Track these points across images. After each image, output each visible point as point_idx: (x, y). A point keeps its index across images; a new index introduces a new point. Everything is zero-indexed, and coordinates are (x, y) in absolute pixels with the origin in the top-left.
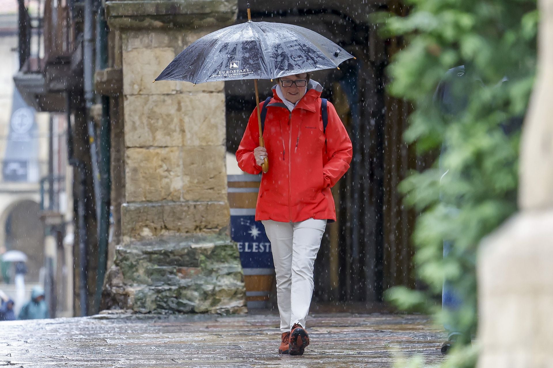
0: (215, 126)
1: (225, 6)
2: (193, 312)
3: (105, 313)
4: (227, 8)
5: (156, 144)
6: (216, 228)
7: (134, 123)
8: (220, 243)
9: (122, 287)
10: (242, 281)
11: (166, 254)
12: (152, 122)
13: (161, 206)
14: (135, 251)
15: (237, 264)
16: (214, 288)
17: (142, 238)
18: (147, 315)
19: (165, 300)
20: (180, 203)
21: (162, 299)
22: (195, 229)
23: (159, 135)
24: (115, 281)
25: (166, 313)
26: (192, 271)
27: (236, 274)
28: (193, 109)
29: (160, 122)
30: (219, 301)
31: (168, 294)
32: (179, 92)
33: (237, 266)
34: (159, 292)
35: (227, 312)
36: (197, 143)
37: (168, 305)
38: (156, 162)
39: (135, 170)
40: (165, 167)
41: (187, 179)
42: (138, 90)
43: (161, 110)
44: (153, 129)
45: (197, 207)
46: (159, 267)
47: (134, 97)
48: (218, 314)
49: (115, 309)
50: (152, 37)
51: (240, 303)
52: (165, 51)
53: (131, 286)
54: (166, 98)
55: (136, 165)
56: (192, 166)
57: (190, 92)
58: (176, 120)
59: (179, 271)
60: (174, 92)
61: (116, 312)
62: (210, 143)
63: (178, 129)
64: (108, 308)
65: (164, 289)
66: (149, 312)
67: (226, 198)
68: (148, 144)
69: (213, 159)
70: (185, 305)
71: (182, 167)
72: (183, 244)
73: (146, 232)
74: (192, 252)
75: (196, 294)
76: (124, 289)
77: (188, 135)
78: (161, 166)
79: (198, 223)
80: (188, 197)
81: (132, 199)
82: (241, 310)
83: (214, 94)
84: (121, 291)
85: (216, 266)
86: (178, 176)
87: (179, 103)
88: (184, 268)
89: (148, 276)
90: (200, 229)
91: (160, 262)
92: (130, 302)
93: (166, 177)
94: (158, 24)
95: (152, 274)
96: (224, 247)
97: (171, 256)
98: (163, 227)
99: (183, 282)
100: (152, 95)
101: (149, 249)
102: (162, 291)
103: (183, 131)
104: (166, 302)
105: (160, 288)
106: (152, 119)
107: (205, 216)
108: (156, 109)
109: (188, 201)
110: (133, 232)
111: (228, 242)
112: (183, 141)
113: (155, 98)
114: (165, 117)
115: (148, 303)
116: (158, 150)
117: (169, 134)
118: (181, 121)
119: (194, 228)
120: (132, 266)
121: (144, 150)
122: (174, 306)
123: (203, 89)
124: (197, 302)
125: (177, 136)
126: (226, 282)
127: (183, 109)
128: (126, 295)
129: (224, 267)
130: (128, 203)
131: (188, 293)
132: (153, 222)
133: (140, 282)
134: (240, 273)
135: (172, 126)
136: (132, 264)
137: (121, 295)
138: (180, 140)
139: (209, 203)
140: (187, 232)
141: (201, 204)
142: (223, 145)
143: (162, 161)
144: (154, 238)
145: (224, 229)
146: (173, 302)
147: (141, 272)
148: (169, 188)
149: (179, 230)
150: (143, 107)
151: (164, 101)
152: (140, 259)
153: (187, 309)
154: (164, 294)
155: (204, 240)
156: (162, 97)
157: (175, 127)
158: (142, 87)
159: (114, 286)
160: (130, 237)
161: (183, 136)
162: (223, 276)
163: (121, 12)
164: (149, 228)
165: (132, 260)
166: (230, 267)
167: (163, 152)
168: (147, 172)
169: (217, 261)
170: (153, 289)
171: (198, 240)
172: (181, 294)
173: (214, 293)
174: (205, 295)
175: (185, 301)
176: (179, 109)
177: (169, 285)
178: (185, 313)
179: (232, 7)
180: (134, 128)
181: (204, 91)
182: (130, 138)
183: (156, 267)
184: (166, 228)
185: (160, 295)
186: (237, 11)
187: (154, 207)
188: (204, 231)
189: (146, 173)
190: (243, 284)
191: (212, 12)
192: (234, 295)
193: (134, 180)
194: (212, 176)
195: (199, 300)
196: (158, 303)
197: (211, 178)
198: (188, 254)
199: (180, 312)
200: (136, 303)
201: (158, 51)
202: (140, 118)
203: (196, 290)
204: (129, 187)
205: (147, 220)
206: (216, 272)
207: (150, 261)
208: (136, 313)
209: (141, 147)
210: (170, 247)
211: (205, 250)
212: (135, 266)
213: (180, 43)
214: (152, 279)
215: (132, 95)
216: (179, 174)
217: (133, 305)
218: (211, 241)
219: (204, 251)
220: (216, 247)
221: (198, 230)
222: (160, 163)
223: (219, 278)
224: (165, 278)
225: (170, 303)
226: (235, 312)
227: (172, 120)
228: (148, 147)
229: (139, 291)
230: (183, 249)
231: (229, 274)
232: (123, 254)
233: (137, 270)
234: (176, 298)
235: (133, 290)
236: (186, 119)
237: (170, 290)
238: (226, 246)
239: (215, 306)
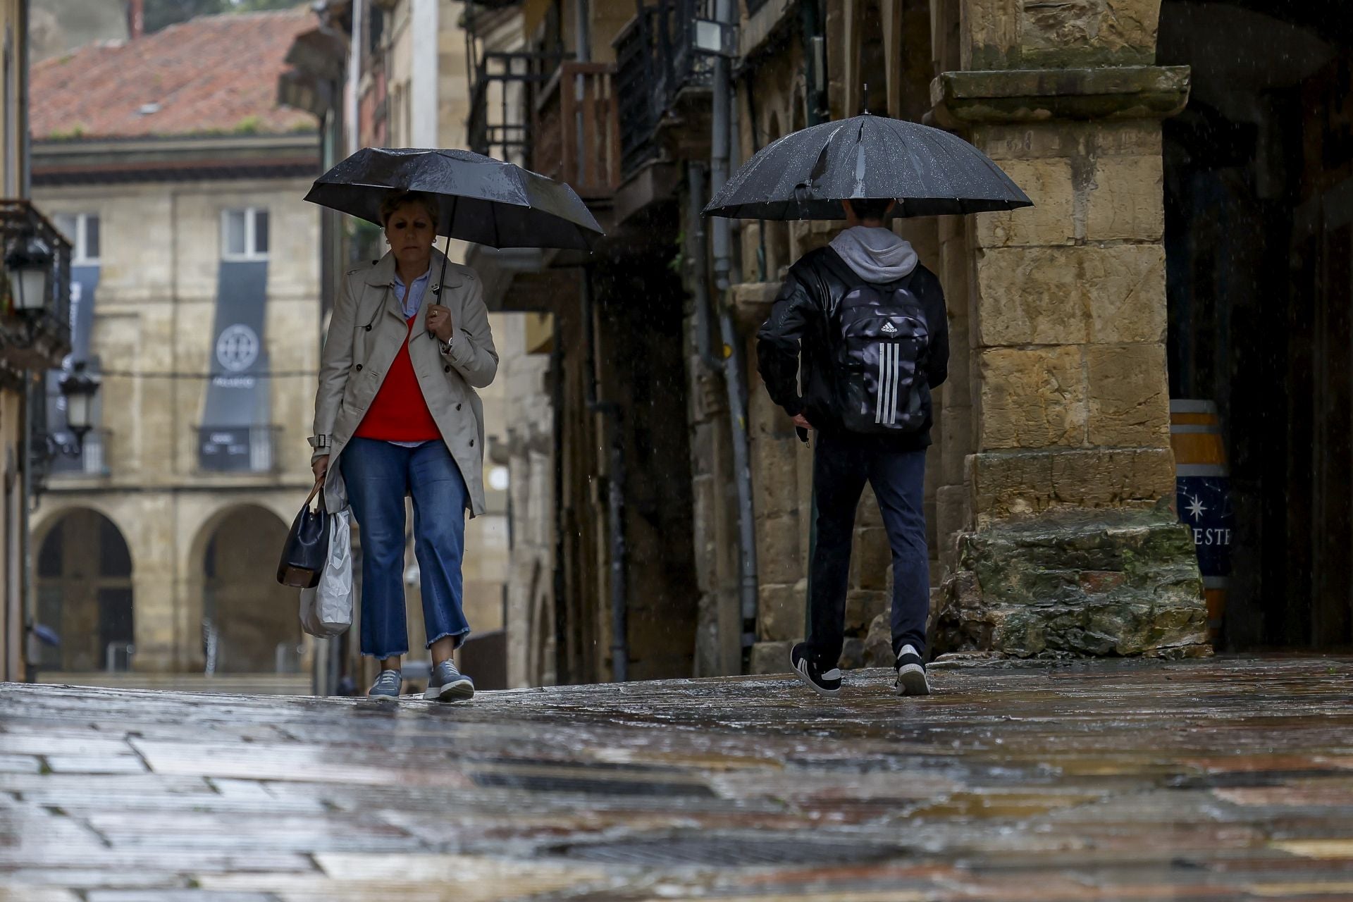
0: (1147, 307)
1: (1167, 78)
2: (1112, 653)
3: (948, 658)
4: (1171, 83)
5: (1037, 342)
6: (1151, 497)
7: (996, 301)
8: (1158, 525)
9: (978, 608)
10: (1202, 598)
11: (1061, 546)
12: (1030, 298)
13: (1047, 457)
14: (1001, 541)
15: (1191, 565)
16: (1152, 609)
17: (1014, 517)
18: (1030, 660)
19: (1062, 632)
20: (1083, 452)
21: (1056, 630)
22: (1112, 501)
23: (1043, 324)
24: (965, 598)
25: (1063, 657)
26: (1109, 578)
27: (1190, 583)
28: (1107, 274)
29: (1046, 297)
30: (1161, 633)
31: (1065, 621)
32: (1080, 242)
33: (1192, 569)
34: (1050, 617)
35: (1177, 653)
36: (1114, 338)
37: (1068, 642)
38: (1036, 375)
39: (999, 390)
40: (1055, 384)
41: (1095, 406)
42: (1004, 239)
43: (1047, 275)
44: (1032, 313)
45: (1116, 457)
46: (1047, 571)
47: (997, 250)
48: (1161, 657)
49: (967, 649)
50: (1029, 139)
51: (1199, 638)
52: (1054, 165)
53: (996, 606)
54: (1057, 254)
55: (1001, 381)
56: (1106, 382)
57: (1100, 242)
58: (1074, 295)
59: (1085, 578)
60: (1071, 243)
61: (970, 657)
62: (1137, 338)
63: (1078, 313)
64: (953, 650)
65: (1059, 611)
66: (1033, 656)
67: (1168, 441)
68: (1021, 340)
69: (1144, 367)
70: (1098, 641)
71: (1085, 384)
72: (1090, 529)
73: (1021, 506)
74: (1109, 545)
75: (1119, 620)
76: (984, 613)
77: (1098, 325)
78: (1047, 382)
79: (1117, 489)
80: (1098, 440)
81: (994, 445)
82: (1202, 651)
83: (1146, 245)
84: (978, 616)
85: (1153, 569)
86: (1079, 401)
87: (1080, 263)
88: (1095, 573)
89: (1027, 589)
90: (1121, 500)
91: (1048, 562)
92: (997, 635)
93: (1057, 403)
94: (1043, 113)
95: (1034, 584)
96: (1168, 534)
97: (1071, 552)
98: (1053, 496)
99: (1093, 599)
100: (1031, 247)
101: (1028, 537)
102: (1056, 616)
103: (1087, 315)
104: (1062, 637)
105: (1052, 610)
106: (1030, 294)
107: (1131, 475)
108: (1038, 275)
109: (1097, 447)
110: (999, 505)
111: (1173, 523)
112: (1088, 334)
113: (1035, 252)
114: (1054, 289)
115: (1031, 639)
116: (1042, 353)
117: (1062, 322)
118: (1085, 295)
119: (1109, 497)
120: (997, 570)
121: (1015, 352)
122: (1078, 643)
123: (1125, 236)
124: (1121, 635)
125: (1076, 324)
126: (1172, 598)
127: (1088, 275)
128: (989, 624)
129: (1169, 571)
130: (985, 451)
131: (1105, 619)
132: (1033, 487)
133: (1012, 600)
134: (1197, 581)
135: (1068, 307)
136: (997, 565)
137: (979, 624)
138: (1083, 333)
139: (1138, 451)
140: (1097, 505)
141: (1123, 453)
142: (1162, 341)
143: (1049, 371)
144: (1037, 517)
145: (1167, 499)
146: (1076, 637)
147: (1015, 580)
148: (1063, 421)
149: (1081, 501)
150: (1014, 271)
151: (1052, 259)
152: (1012, 557)
153: (1104, 649)
154: (1059, 621)
155: (1128, 520)
156: (1049, 251)
157: (1073, 308)
158: (1012, 233)
159: (964, 608)
160: (991, 515)
161: (1088, 327)
162: (1166, 588)
163: (975, 91)
164: (1025, 499)
165: (997, 558)
166: (1180, 571)
167: (1051, 356)
168: (1021, 393)
169: (1155, 560)
170: (1038, 613)
171: (1118, 521)
172: (1090, 620)
173: (1151, 618)
174: (1136, 623)
175: (1099, 635)
176: (1080, 275)
177: (1066, 604)
178: (1099, 656)
179: (1180, 81)
180: (998, 312)
181: (1126, 241)
182: (990, 329)
183: (1042, 571)
184: (1059, 499)
185: (1051, 624)
186: (1189, 89)
187: (1034, 458)
188: (1128, 504)
189: (1018, 395)
190: (1204, 602)
191: (1143, 91)
192: (1187, 622)
193: (999, 407)
194: (1142, 400)
195: (1125, 632)
196: (1050, 638)
197: (1140, 404)
198: (1101, 546)
199: (1089, 654)
200: (1008, 638)
201: (1039, 164)
202: (1008, 290)
203: (1117, 614)
204: (990, 421)
205: (1021, 483)
206: (1154, 579)
207: (1030, 560)
208: (1007, 656)
209: (1010, 346)
210: (1067, 532)
211: (1133, 538)
212: (1003, 569)
213: (1081, 148)
214: (1034, 594)
215: (994, 247)
216: (1081, 397)
217: (1003, 642)
218: (1142, 523)
219: (1130, 540)
220: (1153, 533)
221: (1117, 502)
222: (1046, 376)
223: (1160, 591)
224: (1059, 591)
225: (1070, 638)
226: (1191, 655)
227: (1067, 295)
228: (1022, 347)
229: (1013, 615)
230: (1093, 537)
231: (1177, 583)
232: (979, 547)
233: (1006, 578)
234: (1082, 628)
235: (1003, 613)
236: (1094, 293)
237: (1070, 613)
238: (1171, 531)
239: (1153, 643)
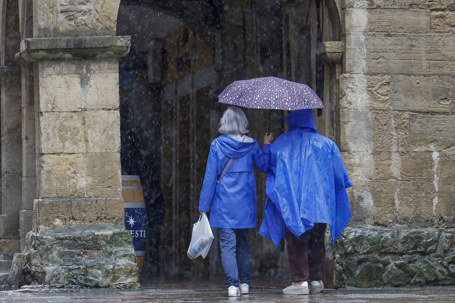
0: (112, 137)
1: (121, 41)
2: (97, 286)
3: (26, 287)
4: (123, 43)
5: (65, 152)
6: (114, 218)
7: (48, 134)
8: (117, 230)
9: (38, 266)
10: (135, 262)
11: (75, 239)
12: (62, 134)
13: (69, 201)
14: (49, 237)
15: (131, 248)
16: (114, 267)
17: (54, 227)
18: (62, 289)
19: (75, 277)
20: (85, 199)
21: (72, 277)
22: (97, 220)
23: (68, 144)
24: (34, 261)
25: (75, 288)
26: (95, 253)
27: (130, 256)
28: (95, 123)
29: (69, 133)
30: (118, 277)
31: (77, 272)
32: (84, 110)
33: (131, 250)
34: (70, 270)
35: (125, 286)
36: (98, 150)
37: (78, 281)
38: (65, 166)
39: (49, 172)
40: (73, 170)
41: (90, 179)
42: (51, 108)
43: (70, 124)
44: (63, 139)
45: (98, 201)
46: (69, 250)
47: (48, 113)
48: (118, 288)
49: (34, 284)
50: (62, 66)
51: (134, 280)
52: (73, 77)
53: (47, 265)
54: (74, 114)
55: (50, 168)
56: (94, 169)
57: (92, 110)
58: (81, 132)
59: (85, 253)
60: (80, 110)
61: (36, 287)
62: (108, 151)
63: (83, 140)
64: (29, 284)
65: (74, 268)
66: (63, 287)
67: (121, 194)
68: (59, 151)
69: (111, 163)
70: (91, 281)
71: (85, 170)
72: (87, 232)
73: (58, 222)
74: (95, 239)
75: (100, 272)
76: (42, 268)
77: (91, 145)
78: (69, 169)
79: (99, 215)
80: (91, 194)
81: (47, 196)
82: (136, 285)
83: (112, 111)
84: (39, 270)
85: (114, 249)
86: (83, 177)
87: (84, 119)
88: (89, 251)
89: (60, 257)
90: (101, 219)
91: (69, 246)
92: (47, 278)
93: (73, 178)
94: (68, 55)
95: (63, 256)
96: (120, 234)
97: (79, 242)
98: (71, 218)
99: (88, 262)
100: (62, 112)
101: (61, 235)
102: (73, 270)
103: (87, 141)
104: (75, 279)
105: (71, 267)
106: (62, 131)
107: (105, 209)
108: (65, 124)
109: (90, 197)
110: (48, 222)
111: (123, 229)
112: (87, 149)
113: (65, 114)
114: (72, 129)
115: (62, 280)
116: (67, 156)
117: (76, 144)
118: (85, 132)
119: (96, 218)
120: (48, 249)
121: (56, 156)
122: (83, 282)
123: (103, 107)
125: (82, 144)
126: (122, 262)
127: (87, 124)
128: (44, 273)
129: (121, 250)
130: (43, 198)
131: (94, 271)
132: (63, 214)
133: (54, 263)
134: (133, 255)
135: (78, 137)
136: (47, 247)
137: (39, 273)
138: (85, 148)
139: (108, 199)
140: (90, 222)
141: (102, 199)
142: (118, 152)
143: (70, 165)
144: (65, 227)
145: (120, 220)
146: (81, 279)
147: (55, 254)
148: (76, 186)
149: (84, 220)
150: (55, 122)
151: (72, 117)
152: (54, 244)
153: (94, 284)
154: (74, 272)
155: (104, 228)
156: (71, 114)
157: (80, 137)
158: (55, 106)
159: (33, 266)
160: (45, 226)
161: (87, 145)
162: (120, 257)
163: (39, 46)
164: (60, 219)
165: (48, 244)
166: (126, 250)
167: (71, 157)
168: (58, 174)
169: (115, 246)
170: (65, 268)
171: (100, 228)
172: (87, 272)
173: (114, 271)
174: (107, 273)
175: (91, 278)
176: (84, 124)
177: (77, 264)
178: (91, 288)
179: (126, 42)
180: (48, 139)
181: (103, 109)
182: (45, 147)
183: (66, 250)
184: (74, 219)
185: (71, 273)
186: (130, 45)
187: (64, 201)
188: (104, 221)
189: (57, 175)
190: (136, 264)
191: (111, 46)
192: (129, 273)
193: (49, 180)
194: (110, 177)
195: (102, 277)
196: (70, 279)
197: (109, 179)
198: (92, 240)
199: (87, 286)
200: (52, 279)
201: (67, 77)
202: (53, 130)
203: (99, 269)
204: (45, 186)
205: (58, 212)
206: (115, 254)
207: (62, 245)
208: (51, 287)
209: (53, 154)
210: (77, 233)
211: (106, 236)
212: (50, 249)
213: (84, 70)
214: (63, 260)
215: (47, 112)
216: (84, 175)
217: (50, 281)
218: (110, 229)
219: (105, 237)
220: (114, 234)
221: (99, 220)
222: (69, 166)
223: (117, 259)
224: (74, 259)
225: (79, 279)
226: (130, 287)
227: (78, 132)
228: (59, 154)
229: (54, 269)
230: (89, 235)
231: (124, 256)
232: (40, 239)
233: (51, 253)
234: (84, 275)
235: (50, 269)
236: (89, 131)
237: (79, 268)
238: (122, 233)
239: (114, 282)
